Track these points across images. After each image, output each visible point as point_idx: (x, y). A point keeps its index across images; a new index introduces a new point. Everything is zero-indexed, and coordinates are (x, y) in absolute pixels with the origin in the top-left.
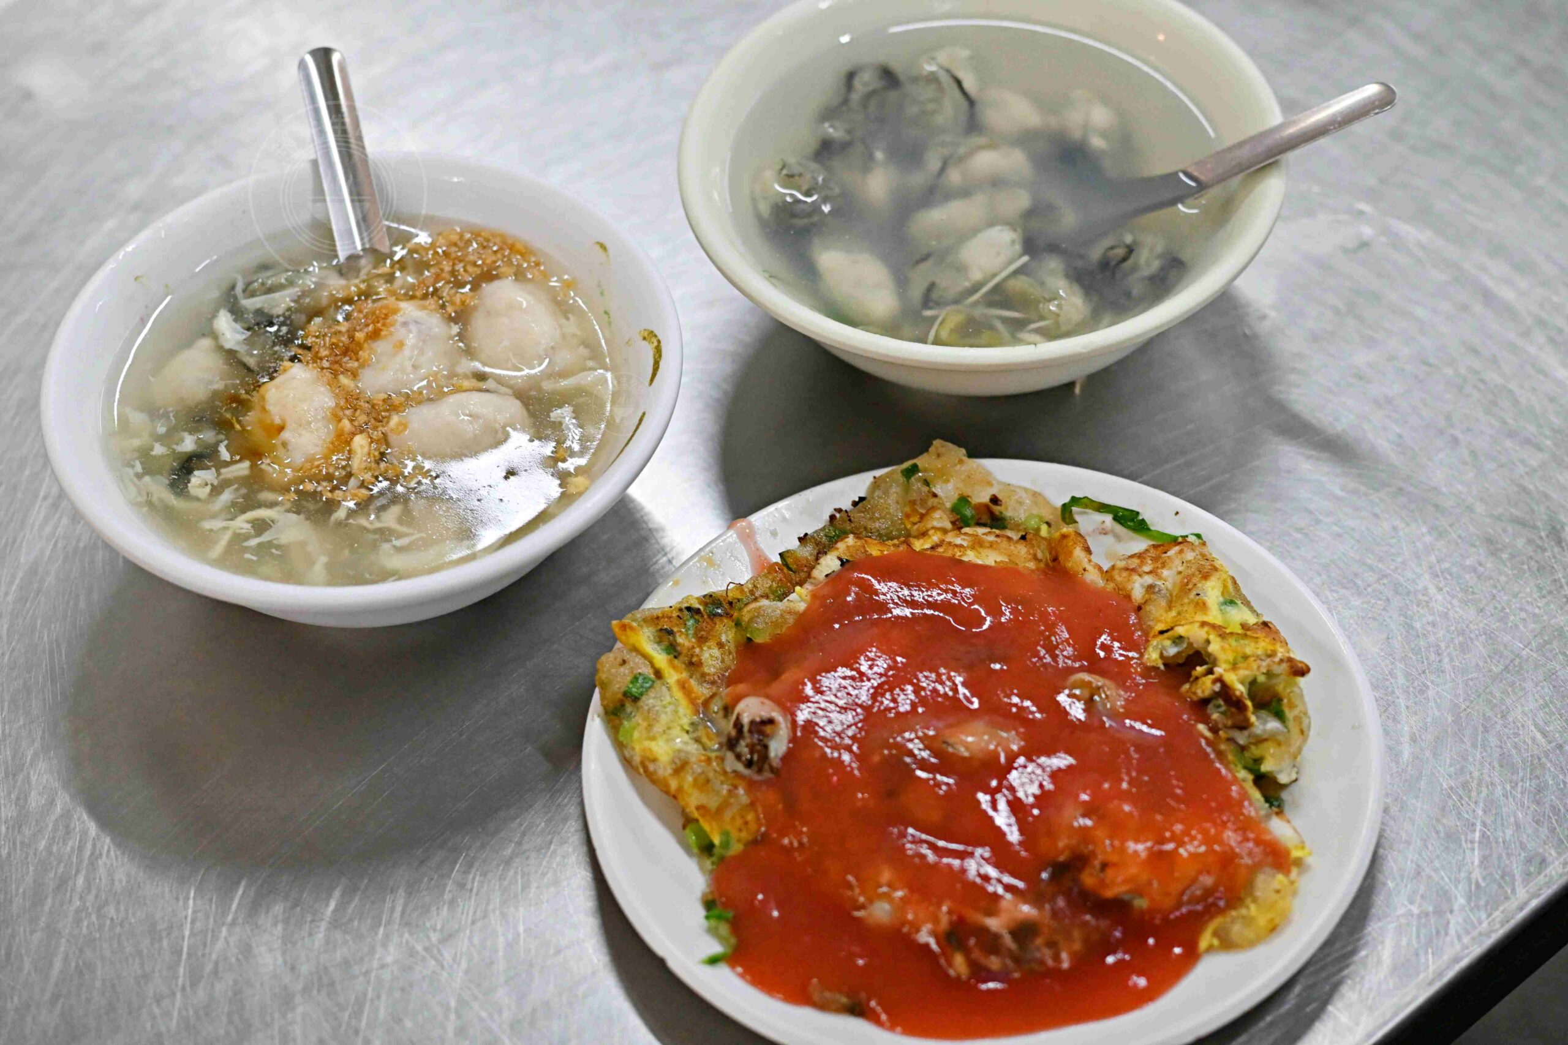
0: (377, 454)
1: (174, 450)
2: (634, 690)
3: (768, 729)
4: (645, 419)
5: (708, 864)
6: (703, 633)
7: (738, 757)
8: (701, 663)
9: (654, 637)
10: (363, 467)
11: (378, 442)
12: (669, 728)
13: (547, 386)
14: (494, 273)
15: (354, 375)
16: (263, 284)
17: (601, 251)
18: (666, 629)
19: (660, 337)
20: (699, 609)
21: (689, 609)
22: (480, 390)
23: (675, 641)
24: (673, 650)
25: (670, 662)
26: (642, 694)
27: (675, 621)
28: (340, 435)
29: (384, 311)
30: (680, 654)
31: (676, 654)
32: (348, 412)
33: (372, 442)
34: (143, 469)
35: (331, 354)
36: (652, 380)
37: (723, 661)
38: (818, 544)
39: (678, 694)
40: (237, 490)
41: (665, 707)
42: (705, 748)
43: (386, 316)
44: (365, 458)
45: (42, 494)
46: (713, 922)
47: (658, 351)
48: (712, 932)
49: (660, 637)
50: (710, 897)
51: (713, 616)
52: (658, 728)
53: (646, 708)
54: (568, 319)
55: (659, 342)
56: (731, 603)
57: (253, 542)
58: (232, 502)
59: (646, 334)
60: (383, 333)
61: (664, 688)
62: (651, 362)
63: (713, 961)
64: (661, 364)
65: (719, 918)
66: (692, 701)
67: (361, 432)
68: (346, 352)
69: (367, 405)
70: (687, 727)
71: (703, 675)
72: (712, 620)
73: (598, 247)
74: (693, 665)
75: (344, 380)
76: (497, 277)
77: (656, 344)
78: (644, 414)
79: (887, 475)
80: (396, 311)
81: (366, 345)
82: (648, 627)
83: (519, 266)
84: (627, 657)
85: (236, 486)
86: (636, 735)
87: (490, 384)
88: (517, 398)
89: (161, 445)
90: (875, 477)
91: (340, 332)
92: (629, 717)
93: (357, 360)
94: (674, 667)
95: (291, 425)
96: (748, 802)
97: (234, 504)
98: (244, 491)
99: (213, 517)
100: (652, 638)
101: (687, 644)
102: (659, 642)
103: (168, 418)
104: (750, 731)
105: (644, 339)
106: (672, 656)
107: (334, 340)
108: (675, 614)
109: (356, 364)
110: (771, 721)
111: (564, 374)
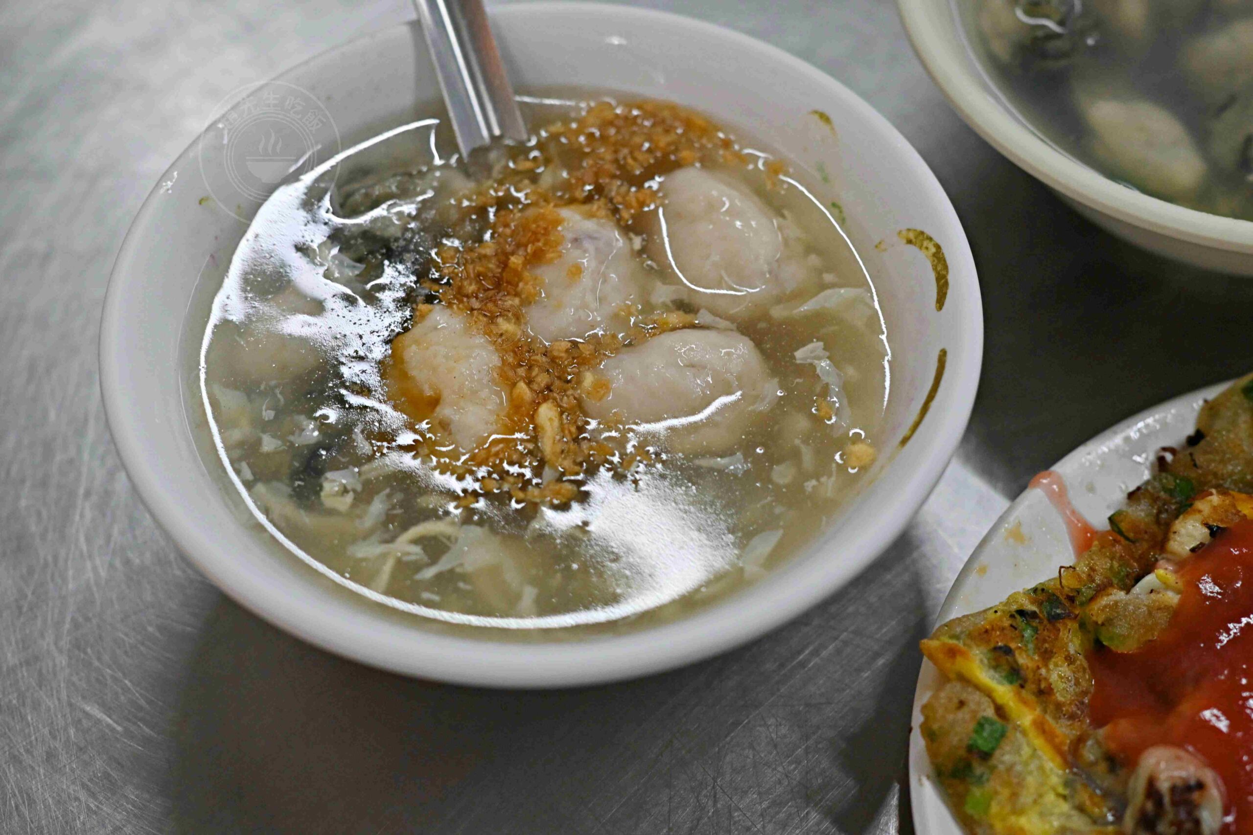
0: (573, 429)
1: (292, 444)
2: (980, 742)
3: (1196, 796)
4: (948, 362)
6: (1047, 645)
8: (1052, 690)
9: (989, 659)
10: (558, 450)
11: (571, 411)
12: (1041, 796)
13: (778, 312)
14: (673, 157)
15: (518, 318)
16: (367, 195)
17: (822, 124)
18: (1000, 648)
19: (937, 239)
20: (1034, 613)
21: (1021, 613)
22: (694, 327)
23: (1016, 662)
24: (1015, 675)
25: (1018, 694)
26: (993, 749)
27: (1009, 633)
28: (516, 406)
29: (543, 224)
30: (1025, 680)
31: (1020, 682)
32: (521, 371)
33: (562, 413)
34: (254, 474)
35: (479, 289)
36: (940, 303)
37: (1077, 683)
38: (1155, 499)
39: (1039, 742)
40: (389, 496)
41: (1026, 764)
42: (1095, 822)
43: (546, 232)
44: (558, 437)
45: (81, 491)
47: (940, 259)
49: (996, 659)
51: (1054, 619)
52: (1026, 798)
53: (1001, 767)
54: (783, 216)
55: (938, 247)
56: (1071, 599)
57: (429, 573)
58: (387, 515)
59: (911, 236)
60: (550, 255)
61: (1019, 735)
62: (932, 276)
64: (951, 278)
66: (1058, 749)
67: (545, 399)
68: (498, 284)
69: (544, 359)
70: (1061, 790)
71: (1059, 706)
72: (1054, 626)
73: (816, 117)
74: (1044, 693)
75: (505, 326)
76: (678, 165)
77: (933, 250)
78: (943, 354)
79: (1224, 395)
80: (558, 222)
81: (526, 274)
82: (978, 646)
83: (703, 147)
84: (964, 696)
85: (388, 490)
86: (994, 808)
87: (704, 317)
88: (743, 333)
89: (273, 437)
90: (1206, 401)
91: (485, 256)
92: (979, 781)
93: (517, 295)
94: (1025, 702)
95: (448, 395)
97: (389, 518)
98: (398, 497)
99: (366, 536)
100: (986, 661)
101: (1031, 665)
102: (996, 667)
103: (275, 395)
104: (1172, 802)
105: (909, 242)
106: (1017, 684)
107: (479, 268)
108: (1007, 623)
109: (517, 301)
110: (1200, 786)
111: (799, 295)
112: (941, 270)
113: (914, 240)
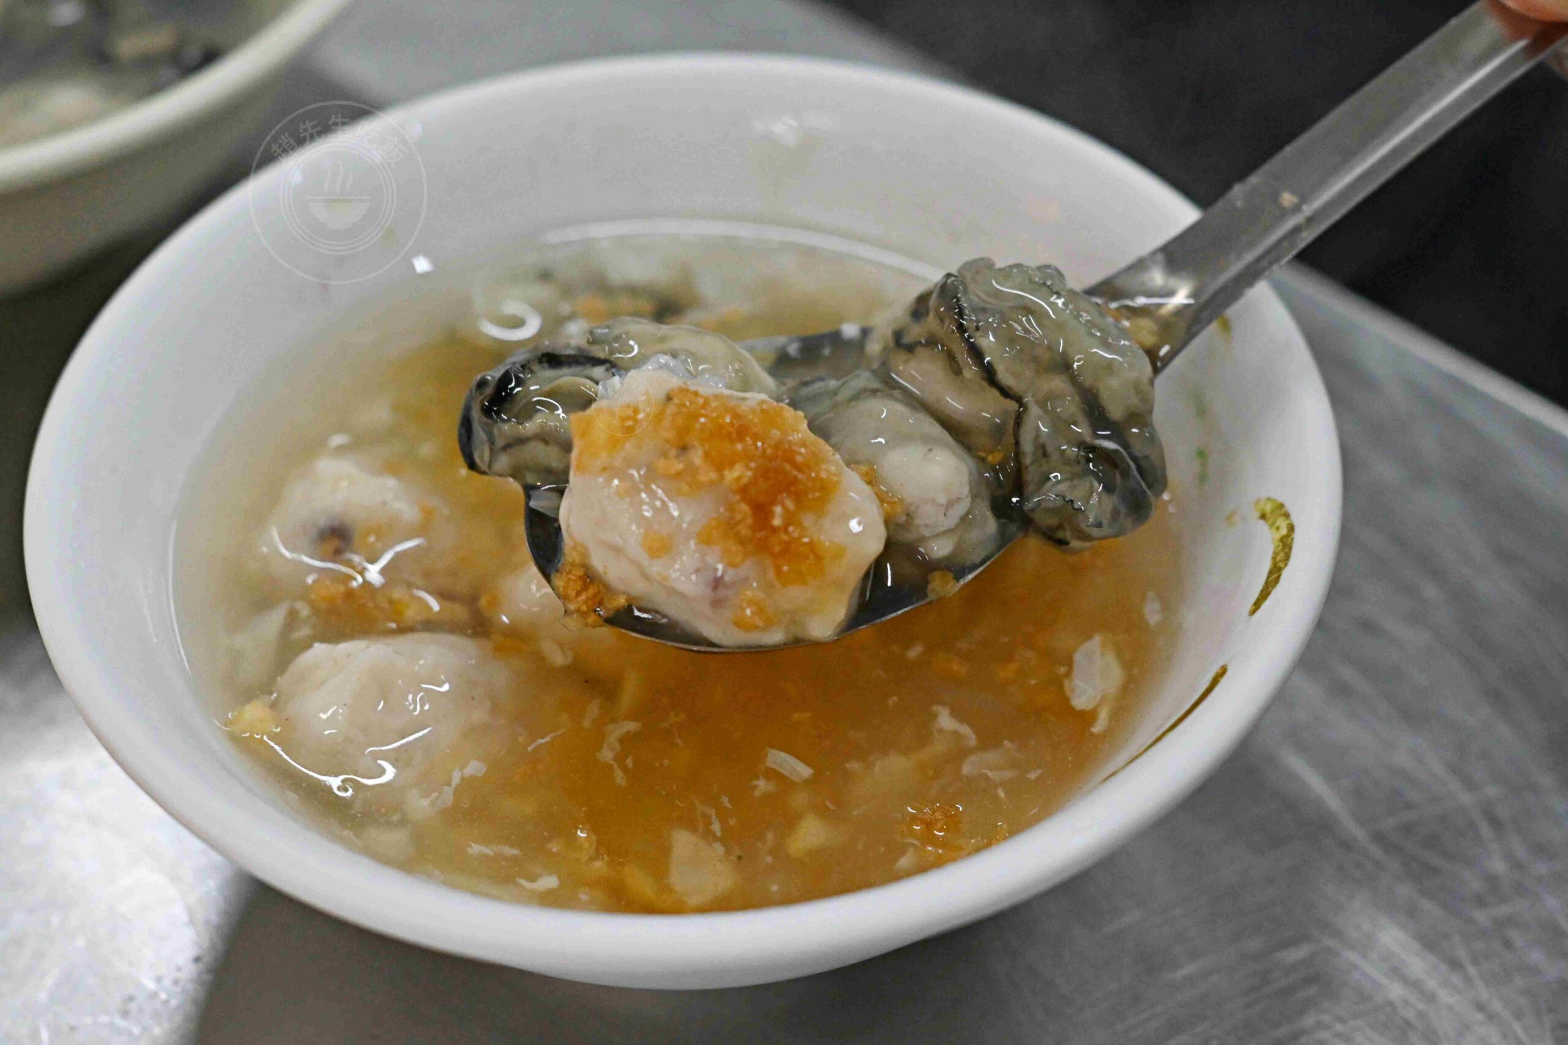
4: (1224, 681)
19: (1295, 519)
36: (1257, 605)
47: (1286, 545)
55: (1291, 528)
59: (1268, 508)
62: (1267, 566)
64: (1286, 574)
77: (1284, 532)
78: (1223, 671)
105: (1263, 517)
112: (1280, 561)
113: (1268, 515)
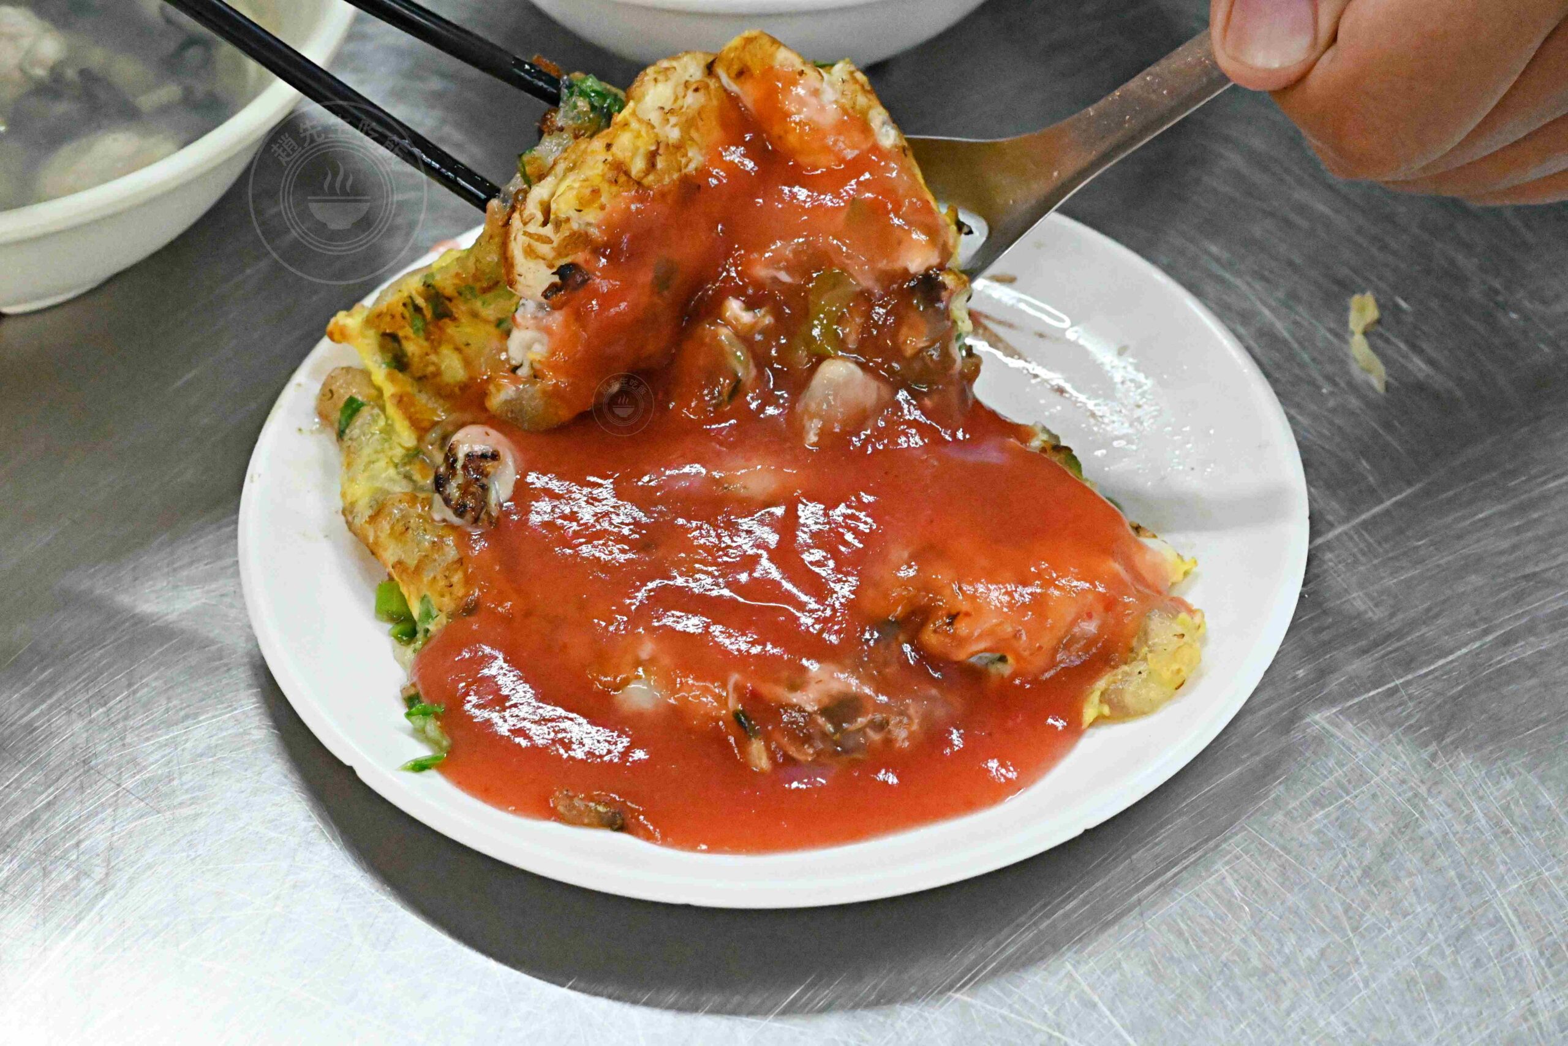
3: (489, 466)
5: (409, 653)
7: (447, 501)
8: (440, 373)
12: (372, 462)
20: (419, 307)
23: (402, 349)
27: (399, 321)
37: (466, 369)
46: (419, 721)
48: (420, 734)
50: (412, 692)
52: (358, 465)
63: (420, 767)
65: (425, 714)
70: (397, 460)
96: (457, 557)
104: (465, 467)
110: (493, 456)
